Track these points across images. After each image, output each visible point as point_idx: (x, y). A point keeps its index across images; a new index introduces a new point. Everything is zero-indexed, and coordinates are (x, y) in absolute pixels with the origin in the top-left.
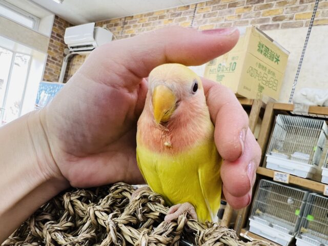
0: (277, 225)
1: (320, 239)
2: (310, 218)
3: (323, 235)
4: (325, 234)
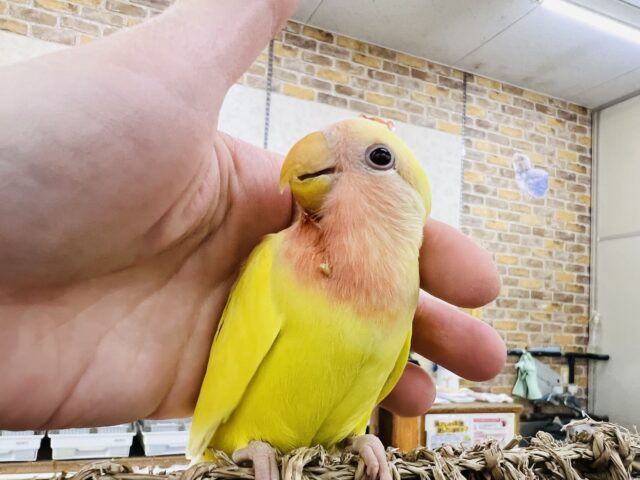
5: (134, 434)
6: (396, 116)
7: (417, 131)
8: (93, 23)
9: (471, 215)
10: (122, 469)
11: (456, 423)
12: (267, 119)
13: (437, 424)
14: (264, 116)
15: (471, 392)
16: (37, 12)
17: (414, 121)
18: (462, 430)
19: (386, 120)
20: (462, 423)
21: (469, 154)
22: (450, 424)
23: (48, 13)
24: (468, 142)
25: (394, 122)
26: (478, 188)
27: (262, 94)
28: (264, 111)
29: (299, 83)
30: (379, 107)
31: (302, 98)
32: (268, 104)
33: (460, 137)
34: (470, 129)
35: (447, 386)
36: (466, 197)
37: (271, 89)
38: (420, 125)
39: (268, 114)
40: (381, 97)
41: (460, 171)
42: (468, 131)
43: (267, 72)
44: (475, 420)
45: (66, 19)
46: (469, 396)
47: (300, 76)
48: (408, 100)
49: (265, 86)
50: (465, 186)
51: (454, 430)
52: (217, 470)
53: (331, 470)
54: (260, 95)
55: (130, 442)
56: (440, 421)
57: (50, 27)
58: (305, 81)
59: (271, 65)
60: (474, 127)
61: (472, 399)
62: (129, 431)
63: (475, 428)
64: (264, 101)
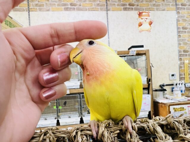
0: (49, 118)
1: (68, 115)
2: (60, 108)
3: (69, 113)
4: (69, 112)
5: (80, 117)
6: (151, 9)
7: (159, 13)
8: (54, 3)
9: (182, 38)
10: (56, 129)
11: (181, 108)
12: (108, 20)
13: (174, 109)
14: (106, 19)
15: (186, 98)
16: (39, 4)
17: (157, 10)
18: (184, 110)
19: (147, 12)
20: (183, 108)
21: (179, 17)
22: (179, 108)
23: (42, 3)
24: (178, 13)
25: (150, 11)
26: (183, 28)
27: (105, 12)
28: (106, 18)
29: (116, 6)
30: (144, 8)
31: (118, 11)
32: (107, 15)
33: (175, 11)
34: (179, 8)
35: (177, 96)
36: (179, 32)
37: (107, 10)
38: (160, 10)
39: (108, 18)
40: (145, 4)
41: (176, 23)
42: (178, 9)
43: (106, 5)
44: (188, 107)
45: (46, 4)
46: (186, 99)
47: (116, 4)
48: (155, 3)
49: (106, 9)
50: (178, 28)
51: (181, 110)
52: (81, 128)
53: (115, 126)
54: (104, 13)
55: (79, 120)
56: (175, 108)
57: (43, 7)
58: (118, 5)
59: (107, 2)
60: (180, 6)
61: (187, 100)
62: (79, 117)
63: (188, 109)
64: (106, 14)
